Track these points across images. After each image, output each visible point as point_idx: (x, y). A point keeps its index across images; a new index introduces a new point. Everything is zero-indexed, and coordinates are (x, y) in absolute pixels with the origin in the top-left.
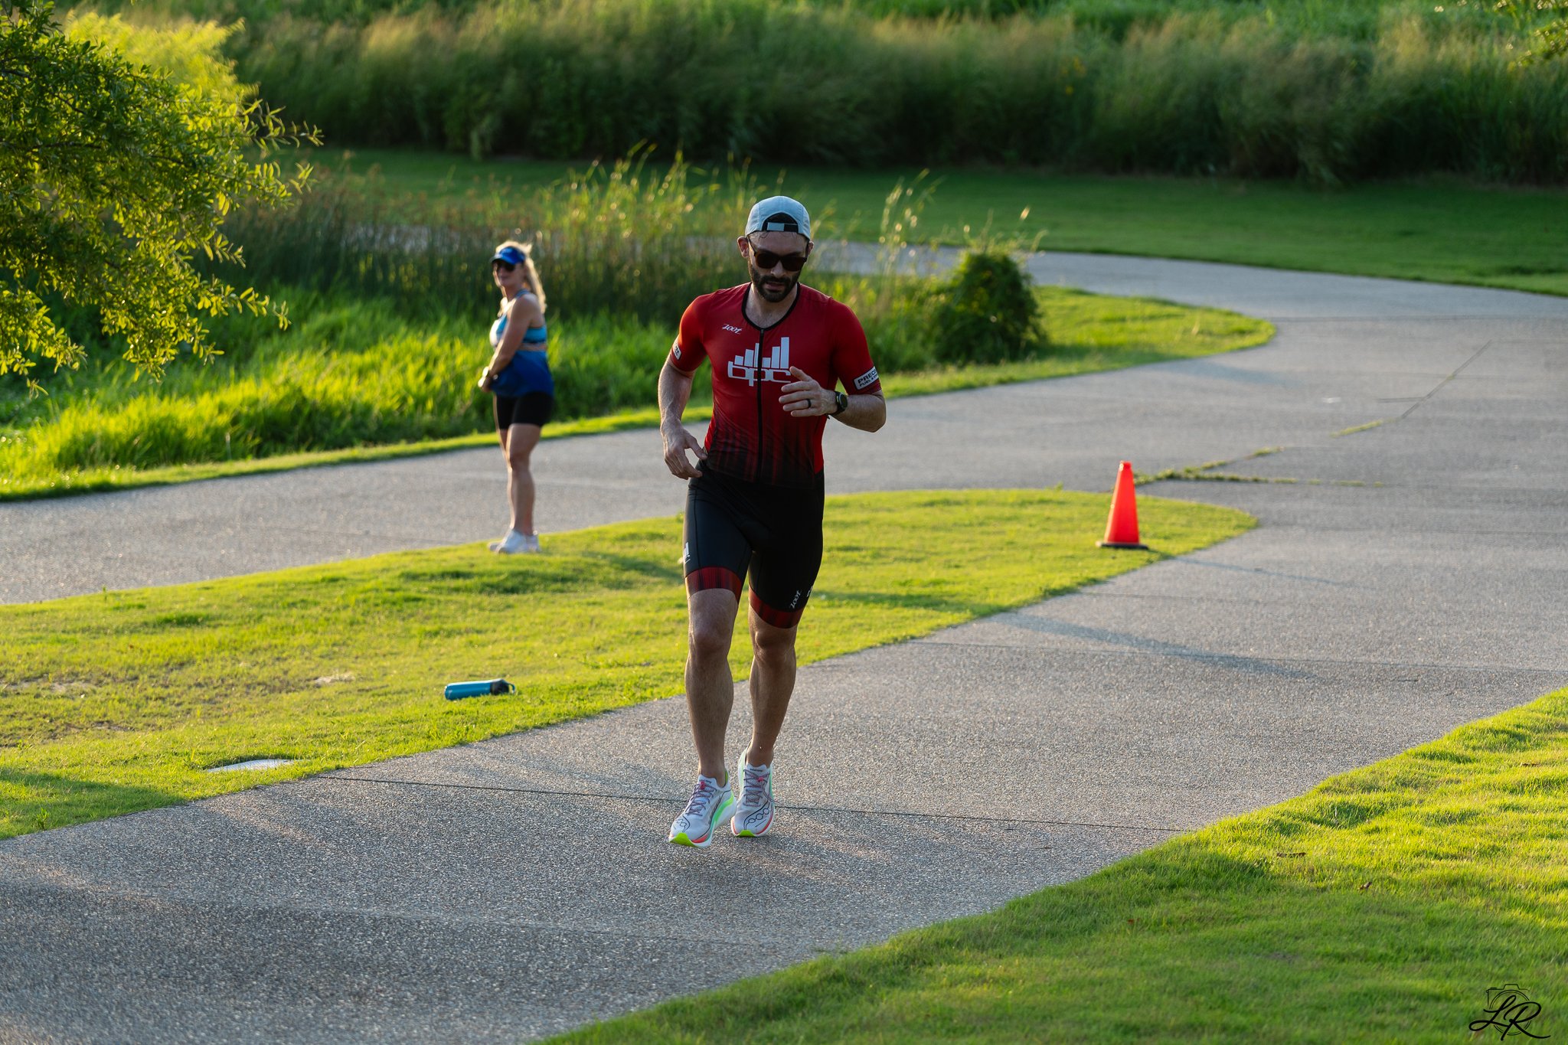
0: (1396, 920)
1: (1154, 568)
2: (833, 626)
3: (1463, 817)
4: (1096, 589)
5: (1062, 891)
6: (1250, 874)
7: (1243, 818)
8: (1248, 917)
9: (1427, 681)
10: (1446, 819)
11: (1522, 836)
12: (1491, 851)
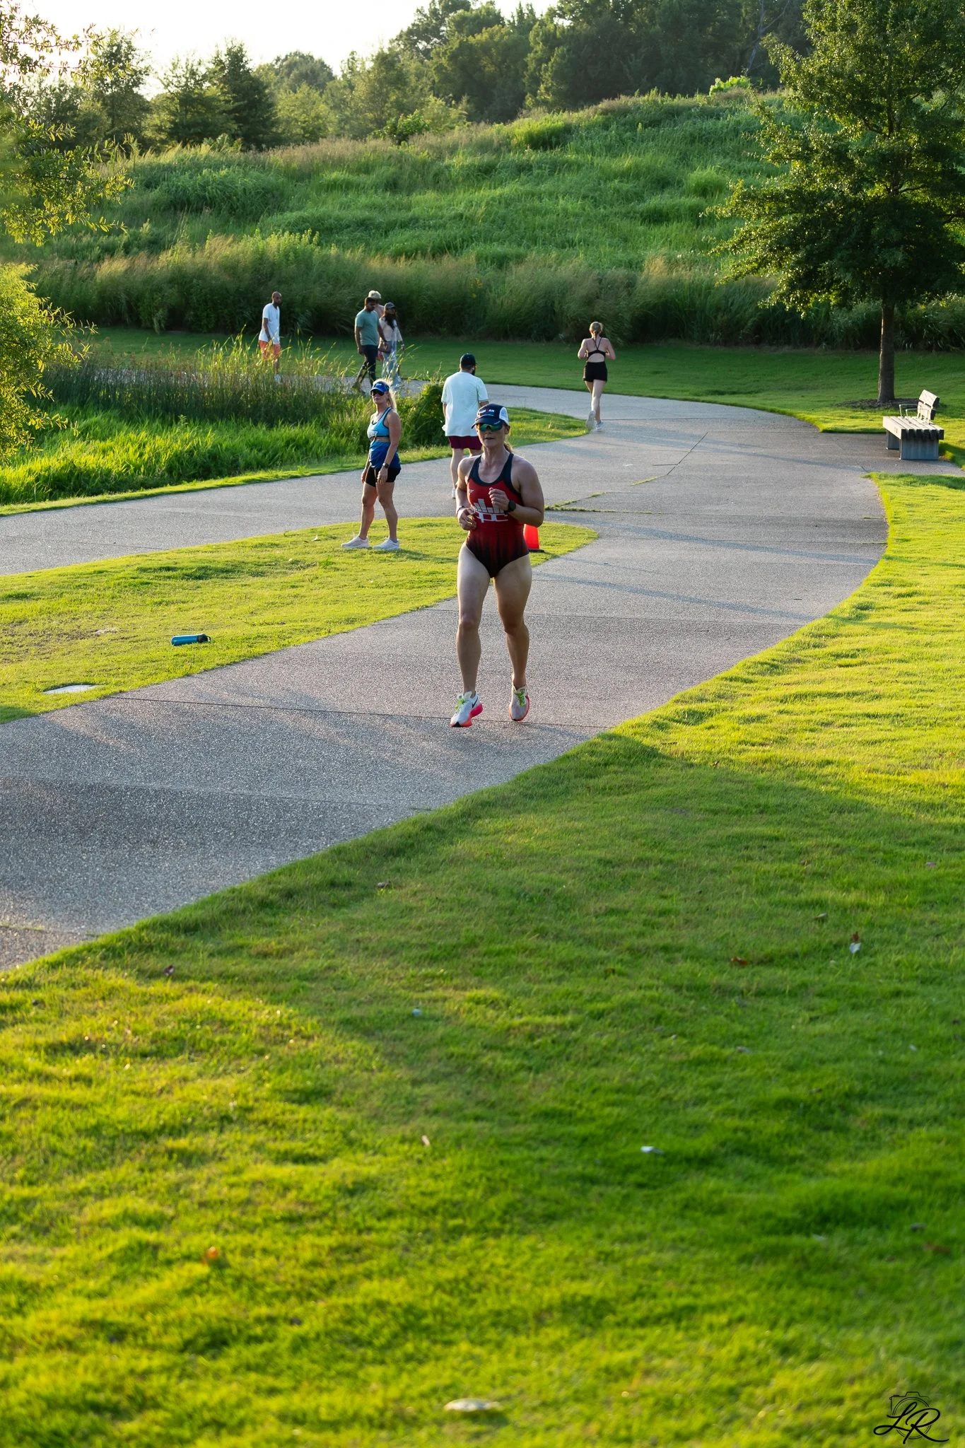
0: (740, 786)
1: (549, 563)
2: (381, 600)
3: (759, 718)
5: (545, 768)
6: (650, 754)
7: (636, 720)
8: (654, 785)
9: (713, 632)
10: (749, 720)
11: (795, 731)
12: (780, 741)
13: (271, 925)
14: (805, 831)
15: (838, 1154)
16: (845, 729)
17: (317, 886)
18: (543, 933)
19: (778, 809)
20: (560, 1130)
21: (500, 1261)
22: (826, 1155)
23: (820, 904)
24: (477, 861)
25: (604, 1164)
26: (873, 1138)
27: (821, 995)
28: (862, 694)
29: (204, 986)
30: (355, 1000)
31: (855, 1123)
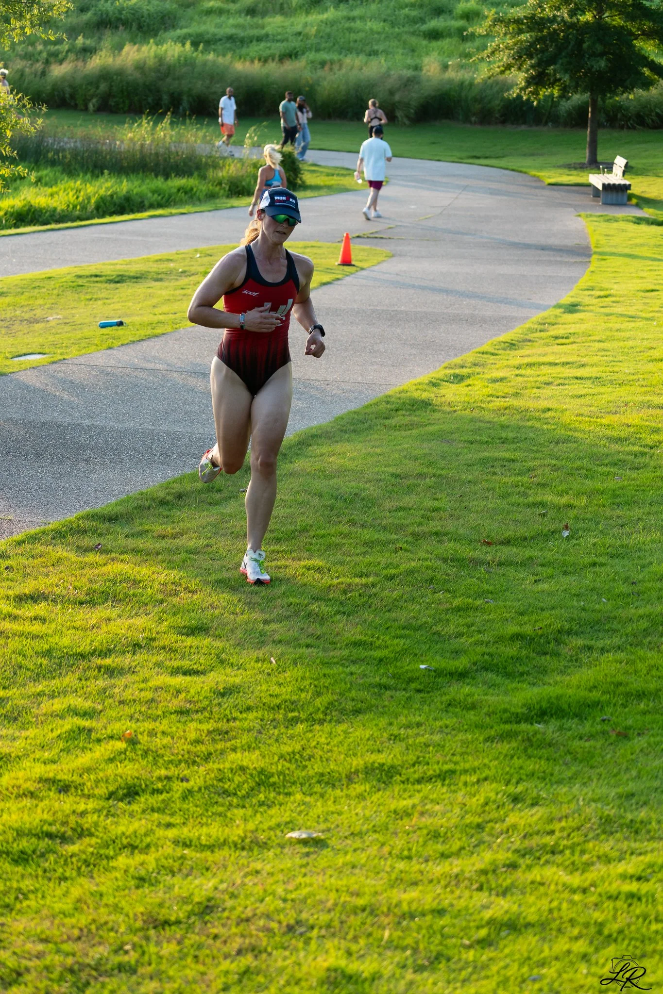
0: (488, 425)
1: (359, 274)
3: (502, 380)
4: (339, 282)
5: (355, 413)
6: (426, 404)
7: (418, 380)
8: (430, 424)
9: (471, 321)
10: (495, 381)
11: (526, 388)
12: (516, 395)
13: (167, 517)
14: (532, 455)
15: (553, 671)
16: (561, 387)
17: (199, 491)
18: (353, 523)
19: (514, 441)
20: (364, 654)
21: (323, 740)
22: (544, 671)
23: (542, 504)
24: (308, 474)
25: (394, 677)
26: (576, 660)
27: (542, 565)
28: (572, 363)
29: (122, 557)
30: (224, 567)
31: (564, 650)
